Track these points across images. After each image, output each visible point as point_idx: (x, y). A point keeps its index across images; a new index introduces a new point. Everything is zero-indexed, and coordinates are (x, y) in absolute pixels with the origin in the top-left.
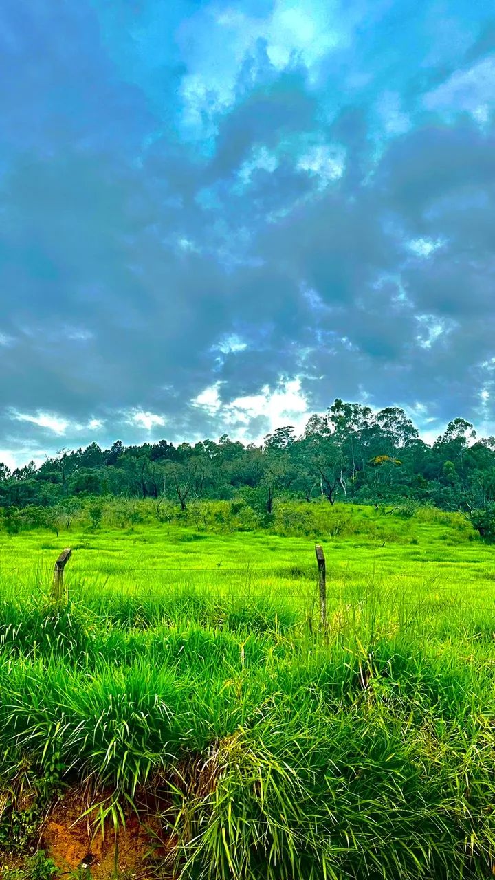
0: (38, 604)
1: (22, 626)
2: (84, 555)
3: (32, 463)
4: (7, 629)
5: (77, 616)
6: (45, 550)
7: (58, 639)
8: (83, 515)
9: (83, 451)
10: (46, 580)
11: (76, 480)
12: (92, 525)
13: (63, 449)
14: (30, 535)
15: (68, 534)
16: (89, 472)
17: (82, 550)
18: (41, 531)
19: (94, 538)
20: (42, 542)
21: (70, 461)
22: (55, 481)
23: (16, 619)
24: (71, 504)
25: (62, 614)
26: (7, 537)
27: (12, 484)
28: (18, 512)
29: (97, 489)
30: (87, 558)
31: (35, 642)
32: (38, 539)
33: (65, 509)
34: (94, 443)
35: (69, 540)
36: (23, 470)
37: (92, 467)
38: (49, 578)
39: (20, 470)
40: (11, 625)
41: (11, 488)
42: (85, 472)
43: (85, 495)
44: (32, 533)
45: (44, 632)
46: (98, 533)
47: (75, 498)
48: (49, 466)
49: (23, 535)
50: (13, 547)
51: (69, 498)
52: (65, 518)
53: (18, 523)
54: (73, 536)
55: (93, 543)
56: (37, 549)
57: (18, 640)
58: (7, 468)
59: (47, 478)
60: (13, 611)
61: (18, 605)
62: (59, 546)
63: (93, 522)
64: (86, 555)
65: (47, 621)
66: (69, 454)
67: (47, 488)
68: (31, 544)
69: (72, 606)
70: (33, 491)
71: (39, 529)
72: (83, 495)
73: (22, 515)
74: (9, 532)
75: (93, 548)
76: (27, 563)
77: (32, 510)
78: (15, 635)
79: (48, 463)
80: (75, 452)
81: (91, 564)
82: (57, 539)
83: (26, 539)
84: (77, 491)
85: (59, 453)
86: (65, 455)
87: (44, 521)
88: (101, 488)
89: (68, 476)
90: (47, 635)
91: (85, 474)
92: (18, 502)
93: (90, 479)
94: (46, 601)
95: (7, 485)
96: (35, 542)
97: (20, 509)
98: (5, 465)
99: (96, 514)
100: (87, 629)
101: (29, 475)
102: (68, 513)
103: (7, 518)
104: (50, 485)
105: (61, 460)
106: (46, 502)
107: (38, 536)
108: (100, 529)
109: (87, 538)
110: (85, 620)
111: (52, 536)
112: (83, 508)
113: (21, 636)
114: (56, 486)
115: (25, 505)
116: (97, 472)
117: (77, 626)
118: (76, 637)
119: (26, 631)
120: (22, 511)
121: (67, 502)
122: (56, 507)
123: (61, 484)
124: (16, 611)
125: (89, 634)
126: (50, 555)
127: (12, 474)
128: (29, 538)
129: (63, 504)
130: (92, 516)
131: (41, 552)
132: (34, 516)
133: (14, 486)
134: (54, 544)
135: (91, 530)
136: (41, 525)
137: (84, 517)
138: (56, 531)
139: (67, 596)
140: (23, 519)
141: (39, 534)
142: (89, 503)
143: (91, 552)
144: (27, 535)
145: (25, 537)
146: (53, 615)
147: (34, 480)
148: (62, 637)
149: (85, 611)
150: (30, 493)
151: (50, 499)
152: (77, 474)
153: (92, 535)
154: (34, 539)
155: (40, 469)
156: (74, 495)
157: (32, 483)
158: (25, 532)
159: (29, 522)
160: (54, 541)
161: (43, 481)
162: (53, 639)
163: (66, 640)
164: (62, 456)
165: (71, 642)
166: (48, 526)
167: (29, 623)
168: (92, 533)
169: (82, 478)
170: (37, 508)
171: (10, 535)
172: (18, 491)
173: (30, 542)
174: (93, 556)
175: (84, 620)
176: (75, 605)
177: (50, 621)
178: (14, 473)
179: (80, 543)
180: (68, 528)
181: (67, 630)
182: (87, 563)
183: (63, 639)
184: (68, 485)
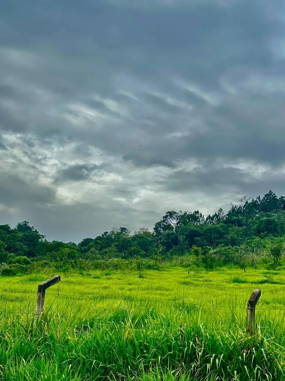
0: (235, 338)
1: (223, 357)
2: (268, 289)
3: (221, 210)
4: (211, 359)
5: (270, 351)
6: (236, 283)
7: (255, 371)
8: (265, 254)
9: (262, 198)
10: (240, 314)
11: (257, 223)
12: (273, 262)
13: (245, 198)
14: (223, 270)
15: (254, 270)
16: (268, 216)
17: (266, 284)
18: (231, 267)
19: (276, 274)
20: (233, 277)
21: (251, 207)
22: (240, 224)
23: (217, 350)
24: (255, 244)
25: (257, 349)
26: (205, 272)
27: (206, 228)
28: (212, 251)
29: (275, 230)
30: (272, 292)
31: (235, 372)
32: (229, 274)
33: (249, 248)
34: (270, 191)
35: (254, 275)
36: (213, 216)
37: (270, 212)
38: (242, 313)
39: (211, 216)
40: (214, 355)
41: (206, 231)
42: (264, 216)
43: (266, 236)
44: (225, 269)
45: (243, 364)
46: (279, 270)
47: (257, 239)
48: (235, 212)
49: (217, 270)
50: (210, 281)
51: (253, 239)
52: (251, 256)
53: (213, 260)
54: (258, 271)
55: (275, 278)
56: (230, 283)
57: (221, 369)
58: (201, 215)
59: (233, 222)
60: (215, 342)
61: (219, 337)
62: (247, 280)
63: (274, 260)
64: (270, 289)
65: (244, 354)
66: (250, 201)
67: (234, 231)
68: (224, 278)
69: (265, 340)
70: (224, 234)
71: (230, 266)
72: (264, 236)
73: (215, 253)
74: (206, 268)
75: (276, 283)
76: (222, 295)
77: (223, 249)
78: (218, 365)
79: (233, 210)
80: (255, 199)
81: (276, 297)
82: (245, 274)
83: (220, 274)
84: (258, 232)
85: (242, 201)
86: (247, 202)
87: (233, 258)
88: (279, 230)
89: (250, 220)
90: (246, 367)
91: (265, 218)
92: (212, 243)
93: (269, 222)
94: (241, 334)
95: (202, 229)
96: (228, 277)
97: (213, 249)
98: (200, 212)
99: (276, 253)
100: (280, 363)
101: (219, 220)
102: (253, 252)
103: (204, 256)
104: (236, 228)
105: (244, 207)
106: (234, 242)
107: (229, 271)
108: (281, 265)
109: (269, 273)
110: (278, 355)
111: (240, 271)
112: (265, 247)
113: (223, 365)
114: (241, 228)
115: (217, 245)
116: (274, 216)
117: (271, 360)
118: (271, 369)
119: (227, 361)
120: (215, 250)
121: (251, 242)
122: (242, 246)
123: (245, 227)
124: (218, 343)
125: (282, 368)
126: (240, 288)
127: (205, 220)
128: (222, 273)
129: (248, 243)
130: (273, 254)
131: (232, 285)
132: (225, 254)
133: (208, 230)
134: (243, 279)
135: (273, 267)
136: (231, 261)
137: (266, 255)
138: (243, 267)
139: (260, 332)
140: (217, 257)
141: (229, 269)
142: (269, 243)
143: (274, 287)
144: (220, 270)
145: (218, 272)
146: (249, 349)
147: (224, 224)
148: (258, 369)
149: (276, 347)
150: (221, 235)
151: (237, 240)
152: (258, 218)
153: (274, 272)
154: (226, 274)
155: (227, 215)
156: (257, 236)
157: (222, 226)
158: (218, 268)
159: (221, 260)
160: (242, 276)
161: (230, 224)
162: (251, 370)
163: (262, 372)
164: (244, 204)
165: (267, 375)
166: (236, 263)
167: (229, 354)
168: (274, 269)
169: (262, 221)
170: (227, 248)
171: (207, 270)
172: (211, 233)
173: (223, 277)
174: (277, 290)
175: (276, 355)
176: (268, 341)
177: (247, 353)
178: (207, 219)
179: (265, 279)
180: (253, 265)
181: (262, 362)
182: (272, 296)
183: (259, 372)
184: (250, 227)
